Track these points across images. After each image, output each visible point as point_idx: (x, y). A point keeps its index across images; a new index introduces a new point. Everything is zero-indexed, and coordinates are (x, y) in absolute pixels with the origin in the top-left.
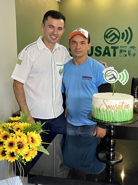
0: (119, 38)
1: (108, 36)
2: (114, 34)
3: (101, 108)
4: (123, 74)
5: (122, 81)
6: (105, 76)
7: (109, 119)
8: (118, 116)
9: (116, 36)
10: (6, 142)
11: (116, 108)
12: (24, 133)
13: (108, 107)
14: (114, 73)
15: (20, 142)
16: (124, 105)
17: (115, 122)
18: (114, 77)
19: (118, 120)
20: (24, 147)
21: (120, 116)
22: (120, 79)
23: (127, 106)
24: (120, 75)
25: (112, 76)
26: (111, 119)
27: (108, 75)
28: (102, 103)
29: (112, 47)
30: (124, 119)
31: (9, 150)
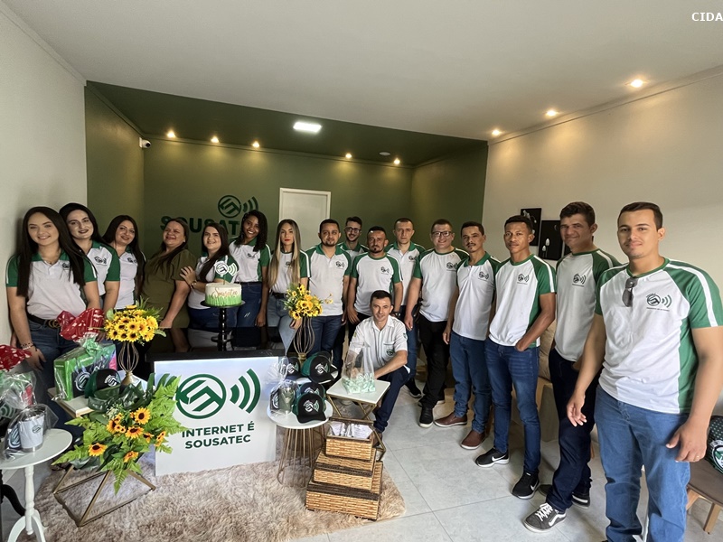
0: (239, 210)
1: (225, 205)
2: (232, 204)
3: (214, 296)
7: (220, 303)
8: (228, 301)
9: (236, 208)
10: (128, 325)
11: (226, 294)
15: (140, 325)
16: (233, 292)
17: (226, 306)
18: (224, 269)
19: (228, 304)
21: (230, 301)
22: (229, 270)
28: (214, 291)
29: (230, 222)
31: (131, 331)
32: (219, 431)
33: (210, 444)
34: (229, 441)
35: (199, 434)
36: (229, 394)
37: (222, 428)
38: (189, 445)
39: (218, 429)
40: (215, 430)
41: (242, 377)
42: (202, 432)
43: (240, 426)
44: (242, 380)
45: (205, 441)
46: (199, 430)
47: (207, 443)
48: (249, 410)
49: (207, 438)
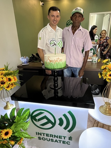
1: (68, 24)
2: (71, 23)
3: (47, 62)
4: (59, 42)
5: (59, 46)
6: (50, 44)
7: (51, 67)
8: (56, 66)
11: (54, 61)
12: (5, 76)
13: (50, 61)
14: (55, 42)
15: (3, 81)
16: (59, 60)
17: (55, 69)
18: (55, 44)
19: (56, 68)
20: (5, 84)
21: (57, 66)
22: (58, 45)
23: (61, 60)
24: (58, 43)
25: (54, 44)
26: (53, 67)
27: (52, 43)
28: (47, 59)
30: (60, 67)
32: (54, 136)
33: (49, 141)
34: (59, 142)
35: (44, 135)
36: (58, 122)
37: (55, 136)
38: (39, 138)
39: (53, 135)
40: (52, 136)
41: (65, 114)
42: (45, 135)
43: (64, 137)
44: (65, 116)
45: (47, 139)
46: (44, 134)
47: (48, 140)
48: (70, 131)
49: (48, 138)
